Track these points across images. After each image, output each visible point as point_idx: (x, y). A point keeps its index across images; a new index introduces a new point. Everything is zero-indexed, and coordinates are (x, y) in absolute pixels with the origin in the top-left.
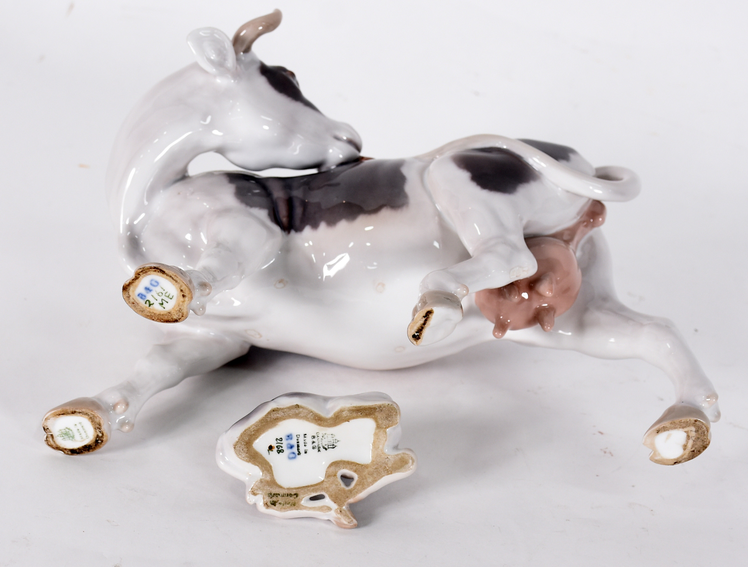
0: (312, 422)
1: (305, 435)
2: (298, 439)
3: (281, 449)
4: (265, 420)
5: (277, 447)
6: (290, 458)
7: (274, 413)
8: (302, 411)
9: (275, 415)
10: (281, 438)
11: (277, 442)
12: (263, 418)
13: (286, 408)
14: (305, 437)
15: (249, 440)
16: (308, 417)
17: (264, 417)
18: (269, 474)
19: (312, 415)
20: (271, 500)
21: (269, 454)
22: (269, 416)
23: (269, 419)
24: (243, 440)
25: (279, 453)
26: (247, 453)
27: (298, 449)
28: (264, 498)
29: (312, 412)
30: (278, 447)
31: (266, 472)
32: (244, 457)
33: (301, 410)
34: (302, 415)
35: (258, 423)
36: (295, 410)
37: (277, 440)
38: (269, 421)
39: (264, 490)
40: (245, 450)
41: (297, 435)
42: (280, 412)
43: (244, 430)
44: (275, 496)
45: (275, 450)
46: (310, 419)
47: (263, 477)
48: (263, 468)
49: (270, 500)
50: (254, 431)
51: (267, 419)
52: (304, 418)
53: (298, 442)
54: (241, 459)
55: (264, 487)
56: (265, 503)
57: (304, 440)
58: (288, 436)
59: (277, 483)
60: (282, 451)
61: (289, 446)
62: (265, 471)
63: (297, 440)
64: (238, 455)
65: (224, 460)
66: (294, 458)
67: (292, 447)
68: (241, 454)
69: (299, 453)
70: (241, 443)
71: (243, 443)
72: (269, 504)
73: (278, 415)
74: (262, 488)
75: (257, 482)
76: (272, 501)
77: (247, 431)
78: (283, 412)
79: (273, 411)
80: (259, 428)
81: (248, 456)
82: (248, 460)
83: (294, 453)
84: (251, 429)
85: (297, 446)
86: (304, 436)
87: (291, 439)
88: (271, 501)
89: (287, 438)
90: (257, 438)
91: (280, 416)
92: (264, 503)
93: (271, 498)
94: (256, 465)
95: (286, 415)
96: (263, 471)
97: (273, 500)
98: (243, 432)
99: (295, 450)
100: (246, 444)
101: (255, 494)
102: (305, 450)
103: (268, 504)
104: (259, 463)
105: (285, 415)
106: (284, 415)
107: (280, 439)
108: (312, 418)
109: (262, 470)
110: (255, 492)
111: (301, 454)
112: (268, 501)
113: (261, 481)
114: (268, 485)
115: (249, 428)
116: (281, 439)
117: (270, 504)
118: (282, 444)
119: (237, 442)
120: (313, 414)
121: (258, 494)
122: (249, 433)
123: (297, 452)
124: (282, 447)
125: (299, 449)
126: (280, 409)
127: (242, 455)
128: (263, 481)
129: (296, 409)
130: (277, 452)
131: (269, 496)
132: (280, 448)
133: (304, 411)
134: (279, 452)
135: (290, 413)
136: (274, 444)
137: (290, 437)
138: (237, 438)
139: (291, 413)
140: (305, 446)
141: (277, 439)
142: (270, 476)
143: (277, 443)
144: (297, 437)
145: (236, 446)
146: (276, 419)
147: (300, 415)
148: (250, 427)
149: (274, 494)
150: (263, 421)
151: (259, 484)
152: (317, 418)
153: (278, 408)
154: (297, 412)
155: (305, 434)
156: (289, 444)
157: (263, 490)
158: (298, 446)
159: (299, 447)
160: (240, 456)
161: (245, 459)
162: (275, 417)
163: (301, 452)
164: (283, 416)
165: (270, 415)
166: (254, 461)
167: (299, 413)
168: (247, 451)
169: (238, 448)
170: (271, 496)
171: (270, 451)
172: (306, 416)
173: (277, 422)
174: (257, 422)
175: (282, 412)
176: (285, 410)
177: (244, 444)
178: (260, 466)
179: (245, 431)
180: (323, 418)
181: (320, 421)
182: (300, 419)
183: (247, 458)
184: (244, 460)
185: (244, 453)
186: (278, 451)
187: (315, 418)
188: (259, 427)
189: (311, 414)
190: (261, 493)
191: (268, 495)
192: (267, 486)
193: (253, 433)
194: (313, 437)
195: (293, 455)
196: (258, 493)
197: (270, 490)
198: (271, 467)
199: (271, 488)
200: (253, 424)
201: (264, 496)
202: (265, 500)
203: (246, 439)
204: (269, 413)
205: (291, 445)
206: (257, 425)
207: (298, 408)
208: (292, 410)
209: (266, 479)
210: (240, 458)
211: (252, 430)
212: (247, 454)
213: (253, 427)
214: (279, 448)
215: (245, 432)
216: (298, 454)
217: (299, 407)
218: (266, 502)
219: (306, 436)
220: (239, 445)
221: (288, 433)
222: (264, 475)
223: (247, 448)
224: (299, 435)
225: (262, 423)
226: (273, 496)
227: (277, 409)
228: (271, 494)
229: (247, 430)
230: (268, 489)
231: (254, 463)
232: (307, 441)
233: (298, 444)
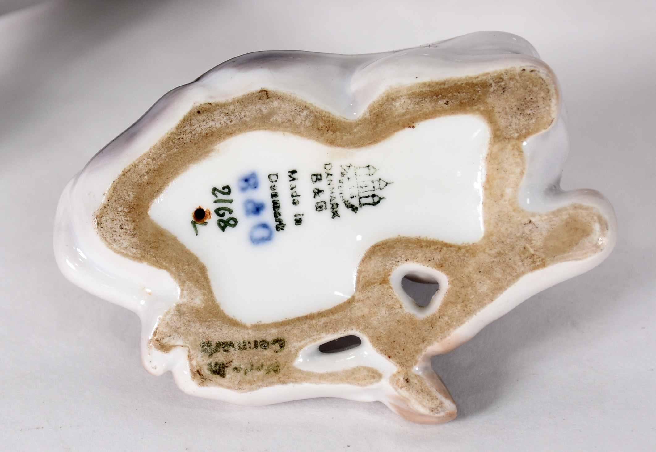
0: (310, 136)
1: (294, 172)
2: (275, 186)
3: (227, 216)
4: (176, 141)
5: (217, 211)
6: (256, 241)
7: (201, 117)
8: (279, 108)
9: (205, 123)
10: (228, 187)
11: (216, 199)
12: (172, 133)
13: (233, 103)
14: (294, 179)
15: (137, 198)
16: (296, 122)
17: (174, 130)
18: (200, 289)
19: (307, 117)
20: (212, 361)
21: (197, 235)
22: (188, 128)
23: (187, 137)
24: (121, 201)
25: (223, 229)
26: (134, 236)
27: (277, 215)
28: (190, 358)
29: (306, 107)
30: (221, 212)
31: (191, 285)
32: (126, 248)
33: (276, 104)
34: (279, 119)
35: (159, 149)
36: (258, 106)
37: (216, 192)
38: (188, 141)
39: (190, 335)
40: (129, 226)
41: (269, 176)
42: (217, 115)
43: (120, 173)
44: (221, 349)
45: (213, 219)
46: (302, 129)
47: (185, 300)
48: (182, 274)
49: (209, 362)
50: (147, 173)
51: (182, 136)
52: (286, 127)
53: (274, 195)
54: (119, 253)
55: (189, 325)
56: (196, 370)
57: (292, 189)
58: (246, 180)
59: (224, 314)
60: (232, 222)
61: (250, 206)
62: (188, 283)
63: (273, 188)
64: (110, 241)
65: (75, 257)
66: (268, 239)
67: (258, 209)
68: (117, 239)
69: (280, 226)
70: (116, 209)
71: (120, 209)
72: (206, 372)
73: (212, 124)
74: (183, 328)
75: (167, 313)
76: (213, 364)
77: (129, 174)
78: (227, 114)
79: (199, 112)
80: (162, 165)
81: (138, 243)
82: (139, 256)
83: (265, 226)
84: (140, 167)
85: (271, 204)
86: (290, 176)
87: (255, 186)
88: (210, 364)
89: (244, 184)
90: (158, 192)
91: (218, 126)
92: (192, 371)
93: (211, 355)
94: (161, 267)
95: (234, 122)
96: (182, 283)
97: (217, 360)
98: (120, 178)
99: (268, 216)
100: (129, 212)
101: (164, 348)
102: (295, 216)
103: (202, 373)
104: (171, 262)
105: (231, 122)
106: (228, 122)
107: (224, 188)
108: (308, 124)
109: (180, 279)
110: (166, 341)
111: (285, 228)
112: (201, 363)
113: (179, 311)
114: (199, 321)
115: (136, 165)
116: (226, 190)
117: (209, 372)
118: (231, 202)
119: (105, 207)
120: (311, 112)
121: (175, 346)
122: (135, 178)
123: (273, 223)
124: (231, 212)
125: (280, 215)
126: (217, 105)
127: (122, 241)
128: (185, 310)
129: (261, 101)
130: (219, 225)
131: (204, 351)
132: (227, 213)
133: (283, 106)
134: (224, 225)
135: (245, 116)
136: (209, 205)
137: (252, 182)
138: (104, 194)
139: (248, 113)
140: (294, 203)
141: (215, 190)
142: (204, 294)
143: (215, 202)
144: (272, 182)
145: (103, 219)
146: (207, 134)
147: (275, 117)
148: (137, 162)
149: (218, 345)
150: (171, 143)
151: (175, 318)
152: (321, 124)
153: (210, 104)
154: (265, 110)
155: (292, 170)
156: (249, 201)
157: (186, 335)
158: (276, 206)
159: (278, 207)
160: (115, 246)
161: (130, 254)
162: (206, 130)
163: (284, 222)
164: (227, 127)
165: (191, 125)
166: (154, 257)
167: (272, 113)
168: (134, 229)
169: (109, 224)
170: (210, 351)
171: (199, 226)
172: (289, 121)
173: (211, 143)
174: (154, 148)
175: (222, 115)
176: (232, 107)
177: (124, 212)
178: (173, 269)
179: (124, 175)
180: (340, 122)
181: (330, 133)
182: (275, 130)
183: (134, 250)
184: (127, 256)
185: (126, 237)
186: (222, 224)
187: (318, 123)
188: (162, 162)
189: (305, 113)
190: (180, 342)
191: (201, 349)
192: (198, 324)
193: (146, 177)
194: (314, 178)
195: (262, 233)
196: (172, 342)
197: (207, 333)
198: (203, 269)
199: (208, 327)
200: (145, 154)
201: (192, 352)
202: (194, 363)
203: (129, 195)
204: (187, 120)
205: (255, 204)
206: (155, 156)
207: (268, 100)
208: (250, 107)
209: (192, 304)
210: (115, 251)
211: (144, 172)
212: (135, 240)
213: (145, 162)
214: (223, 215)
215: (124, 179)
216: (278, 228)
217: (268, 98)
218: (198, 368)
219: (294, 176)
220: (111, 215)
221: (245, 171)
222: (185, 292)
223: (134, 221)
224: (277, 175)
225: (169, 148)
226: (216, 351)
227: (207, 106)
228: (209, 344)
229: (129, 171)
230: (200, 330)
231: (157, 262)
232: (298, 190)
233: (274, 199)
